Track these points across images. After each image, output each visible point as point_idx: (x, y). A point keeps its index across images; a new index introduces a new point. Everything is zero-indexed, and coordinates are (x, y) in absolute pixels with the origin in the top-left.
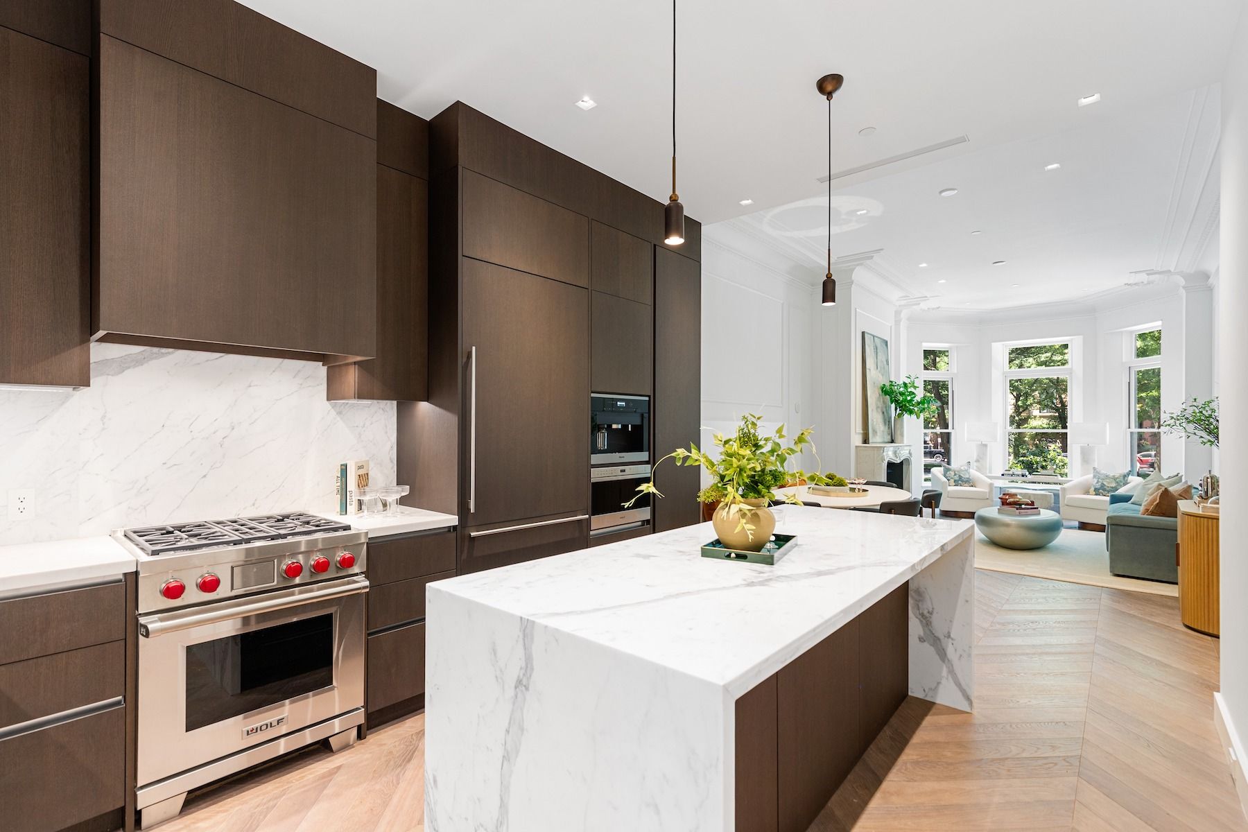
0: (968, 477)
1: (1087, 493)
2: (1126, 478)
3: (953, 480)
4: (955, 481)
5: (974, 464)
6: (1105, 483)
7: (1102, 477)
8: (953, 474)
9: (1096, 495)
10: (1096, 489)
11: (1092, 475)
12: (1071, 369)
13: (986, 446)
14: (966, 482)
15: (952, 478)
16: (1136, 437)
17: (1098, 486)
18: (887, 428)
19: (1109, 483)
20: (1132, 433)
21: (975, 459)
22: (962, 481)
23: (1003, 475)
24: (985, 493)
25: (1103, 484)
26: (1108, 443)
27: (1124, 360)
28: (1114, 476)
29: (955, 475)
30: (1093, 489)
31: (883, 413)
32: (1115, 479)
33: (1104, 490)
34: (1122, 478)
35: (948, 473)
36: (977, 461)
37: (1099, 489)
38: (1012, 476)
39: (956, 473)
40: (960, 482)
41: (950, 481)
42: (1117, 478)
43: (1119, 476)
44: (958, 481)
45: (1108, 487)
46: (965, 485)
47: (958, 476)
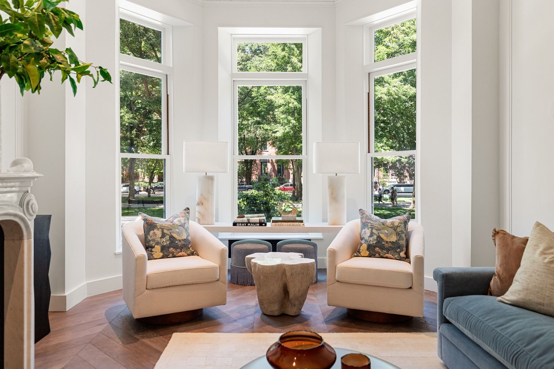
0: (184, 237)
1: (356, 253)
2: (407, 226)
3: (158, 248)
4: (163, 248)
5: (195, 210)
6: (382, 236)
8: (159, 233)
9: (370, 256)
10: (369, 247)
13: (211, 178)
14: (181, 248)
15: (157, 243)
17: (373, 240)
19: (387, 235)
20: (372, 158)
21: (197, 200)
22: (176, 247)
23: (235, 224)
25: (379, 237)
27: (365, 64)
28: (393, 223)
29: (163, 235)
30: (365, 246)
32: (394, 228)
33: (382, 248)
34: (403, 225)
35: (152, 232)
36: (200, 203)
37: (375, 247)
38: (247, 225)
39: (165, 231)
40: (171, 249)
41: (153, 250)
42: (397, 227)
43: (399, 223)
44: (169, 247)
45: (387, 242)
46: (180, 254)
47: (168, 237)
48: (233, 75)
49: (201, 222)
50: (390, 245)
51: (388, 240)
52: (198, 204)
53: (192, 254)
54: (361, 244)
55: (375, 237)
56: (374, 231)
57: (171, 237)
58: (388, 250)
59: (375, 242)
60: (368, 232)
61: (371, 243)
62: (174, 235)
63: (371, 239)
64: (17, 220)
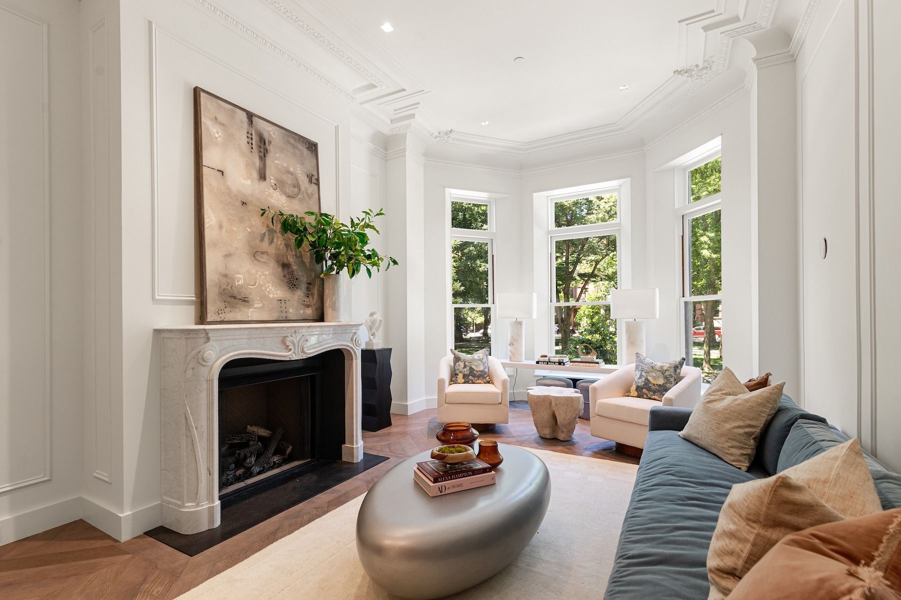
0: (481, 368)
1: (627, 393)
2: (678, 371)
3: (461, 376)
4: (464, 376)
6: (650, 378)
7: (646, 367)
8: (462, 365)
9: (639, 396)
10: (638, 389)
11: (634, 365)
12: (619, 224)
13: (520, 323)
14: (479, 377)
15: (461, 372)
16: (691, 307)
17: (641, 382)
18: (300, 294)
19: (655, 378)
20: (686, 303)
22: (474, 376)
23: (538, 362)
24: (496, 394)
25: (647, 379)
26: (658, 317)
27: (676, 207)
28: (662, 367)
29: (465, 366)
30: (634, 387)
31: (285, 266)
32: (663, 371)
33: (649, 389)
34: (672, 370)
35: (457, 363)
37: (642, 388)
38: (548, 364)
39: (467, 363)
40: (470, 377)
41: (458, 377)
42: (666, 370)
43: (668, 367)
44: (469, 376)
45: (654, 384)
46: (478, 381)
47: (468, 368)
48: (549, 232)
49: (512, 359)
50: (657, 387)
51: (655, 383)
52: (510, 345)
53: (488, 382)
54: (631, 386)
55: (643, 379)
56: (643, 373)
57: (471, 368)
58: (654, 392)
59: (642, 384)
60: (638, 374)
61: (640, 384)
62: (473, 367)
63: (640, 381)
64: (348, 348)
